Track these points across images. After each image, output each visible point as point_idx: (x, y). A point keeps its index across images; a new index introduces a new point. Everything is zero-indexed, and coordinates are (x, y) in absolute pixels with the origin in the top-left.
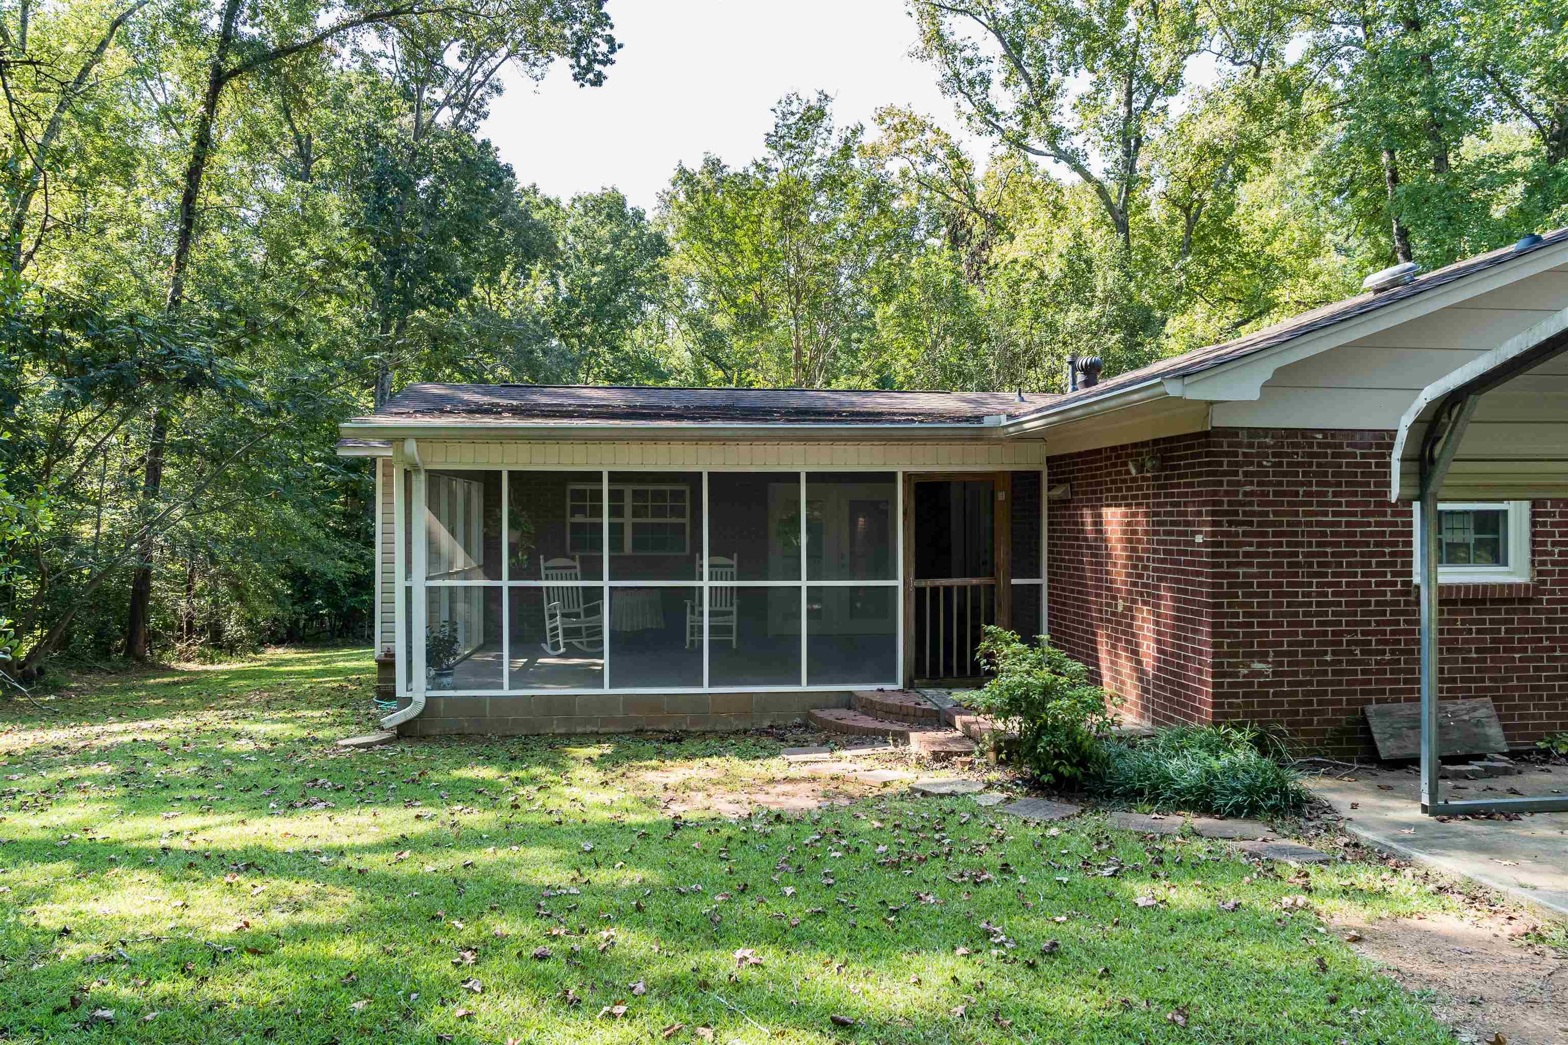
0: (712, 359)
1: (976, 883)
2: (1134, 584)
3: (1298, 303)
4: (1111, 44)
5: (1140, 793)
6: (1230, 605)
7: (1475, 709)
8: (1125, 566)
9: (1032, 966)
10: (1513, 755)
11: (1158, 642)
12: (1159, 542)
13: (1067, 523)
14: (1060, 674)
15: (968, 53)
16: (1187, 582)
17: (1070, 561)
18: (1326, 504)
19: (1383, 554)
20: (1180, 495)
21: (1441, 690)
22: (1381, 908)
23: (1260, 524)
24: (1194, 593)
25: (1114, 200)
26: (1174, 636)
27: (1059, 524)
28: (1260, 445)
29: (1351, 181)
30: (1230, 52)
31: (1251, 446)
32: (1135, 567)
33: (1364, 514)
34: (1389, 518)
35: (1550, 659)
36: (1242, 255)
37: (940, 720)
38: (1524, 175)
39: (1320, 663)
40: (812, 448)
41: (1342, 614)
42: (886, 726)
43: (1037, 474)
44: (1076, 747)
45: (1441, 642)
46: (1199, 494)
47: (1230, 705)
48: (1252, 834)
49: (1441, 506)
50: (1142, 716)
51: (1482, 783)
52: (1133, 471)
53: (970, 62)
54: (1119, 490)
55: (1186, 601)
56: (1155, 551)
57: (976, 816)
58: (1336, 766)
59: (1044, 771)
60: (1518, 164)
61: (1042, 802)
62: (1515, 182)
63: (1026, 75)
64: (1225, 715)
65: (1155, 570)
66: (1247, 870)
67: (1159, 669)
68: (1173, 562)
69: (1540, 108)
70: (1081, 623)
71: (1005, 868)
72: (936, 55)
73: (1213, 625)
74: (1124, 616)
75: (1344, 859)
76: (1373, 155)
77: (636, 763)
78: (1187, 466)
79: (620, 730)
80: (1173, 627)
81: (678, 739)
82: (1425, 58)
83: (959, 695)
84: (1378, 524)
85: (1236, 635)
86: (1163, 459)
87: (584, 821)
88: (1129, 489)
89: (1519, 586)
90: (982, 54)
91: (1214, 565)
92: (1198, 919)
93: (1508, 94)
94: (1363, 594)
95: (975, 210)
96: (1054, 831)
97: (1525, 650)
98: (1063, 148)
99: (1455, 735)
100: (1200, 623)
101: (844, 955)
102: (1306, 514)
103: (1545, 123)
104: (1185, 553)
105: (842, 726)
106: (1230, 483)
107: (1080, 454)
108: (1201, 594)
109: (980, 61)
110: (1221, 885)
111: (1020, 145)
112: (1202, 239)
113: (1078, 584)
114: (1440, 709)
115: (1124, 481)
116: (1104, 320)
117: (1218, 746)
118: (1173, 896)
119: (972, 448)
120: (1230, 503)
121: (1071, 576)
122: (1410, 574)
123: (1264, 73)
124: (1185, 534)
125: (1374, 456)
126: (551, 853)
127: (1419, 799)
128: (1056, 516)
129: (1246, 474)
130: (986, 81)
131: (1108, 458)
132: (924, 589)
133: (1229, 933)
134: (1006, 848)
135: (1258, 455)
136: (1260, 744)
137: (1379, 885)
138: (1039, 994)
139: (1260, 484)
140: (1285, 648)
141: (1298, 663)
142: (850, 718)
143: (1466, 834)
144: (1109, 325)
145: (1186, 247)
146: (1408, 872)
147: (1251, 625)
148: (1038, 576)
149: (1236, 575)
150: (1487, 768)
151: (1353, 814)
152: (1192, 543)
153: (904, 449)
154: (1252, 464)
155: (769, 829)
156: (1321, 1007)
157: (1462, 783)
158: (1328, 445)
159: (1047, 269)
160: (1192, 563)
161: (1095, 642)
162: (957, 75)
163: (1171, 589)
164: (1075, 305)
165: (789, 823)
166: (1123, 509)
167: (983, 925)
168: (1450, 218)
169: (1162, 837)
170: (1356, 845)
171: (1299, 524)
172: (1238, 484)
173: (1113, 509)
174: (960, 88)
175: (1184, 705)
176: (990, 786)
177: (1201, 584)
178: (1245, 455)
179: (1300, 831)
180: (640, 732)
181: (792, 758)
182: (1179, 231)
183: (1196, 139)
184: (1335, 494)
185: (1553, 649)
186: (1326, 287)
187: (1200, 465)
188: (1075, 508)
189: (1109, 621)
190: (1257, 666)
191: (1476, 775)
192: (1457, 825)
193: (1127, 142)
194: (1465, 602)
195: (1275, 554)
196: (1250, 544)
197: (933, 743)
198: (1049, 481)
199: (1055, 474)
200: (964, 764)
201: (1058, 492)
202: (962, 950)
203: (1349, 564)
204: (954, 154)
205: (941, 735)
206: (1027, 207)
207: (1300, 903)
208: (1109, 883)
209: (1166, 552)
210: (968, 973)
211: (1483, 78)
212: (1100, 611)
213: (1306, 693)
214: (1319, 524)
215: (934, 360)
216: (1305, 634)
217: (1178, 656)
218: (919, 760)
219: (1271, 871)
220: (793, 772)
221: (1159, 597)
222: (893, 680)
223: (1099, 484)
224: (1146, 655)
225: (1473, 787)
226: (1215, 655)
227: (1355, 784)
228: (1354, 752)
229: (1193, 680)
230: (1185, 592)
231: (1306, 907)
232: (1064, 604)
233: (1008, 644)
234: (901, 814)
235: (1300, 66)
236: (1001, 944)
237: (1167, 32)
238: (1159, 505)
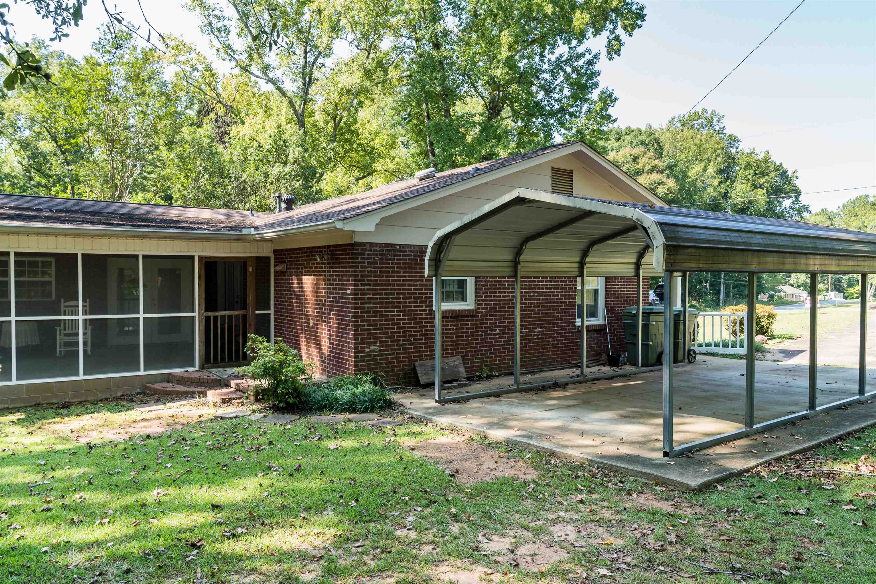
0: (38, 170)
1: (259, 450)
2: (318, 313)
3: (386, 171)
4: (296, 24)
5: (325, 407)
6: (362, 321)
7: (455, 361)
8: (314, 304)
9: (291, 475)
10: (468, 379)
11: (330, 339)
12: (330, 293)
13: (284, 283)
14: (287, 356)
15: (217, 13)
16: (343, 311)
17: (286, 302)
18: (401, 276)
19: (422, 298)
20: (340, 271)
21: (443, 354)
22: (421, 438)
23: (374, 285)
24: (346, 316)
25: (297, 108)
26: (337, 336)
27: (280, 283)
28: (375, 250)
29: (410, 115)
30: (356, 43)
31: (370, 250)
32: (318, 304)
33: (415, 281)
34: (424, 283)
35: (481, 339)
36: (360, 145)
37: (223, 384)
38: (480, 124)
39: (398, 345)
40: (146, 242)
41: (406, 324)
42: (192, 389)
43: (268, 259)
44: (296, 389)
45: (443, 334)
46: (349, 271)
47: (362, 366)
48: (372, 418)
49: (443, 278)
50: (322, 374)
51: (457, 390)
52: (319, 260)
53: (219, 18)
54: (311, 268)
55: (342, 320)
56: (328, 297)
57: (250, 425)
58: (404, 389)
59: (280, 402)
60: (477, 119)
61: (281, 416)
62: (475, 127)
63: (251, 32)
64: (359, 370)
65: (328, 306)
66: (371, 431)
67: (330, 352)
68: (336, 302)
69: (486, 94)
70: (292, 332)
71: (271, 443)
72: (198, 9)
73: (355, 330)
74: (313, 327)
75: (408, 423)
76: (419, 104)
77: (44, 421)
78: (343, 259)
79: (23, 405)
80: (337, 332)
81: (66, 406)
82: (441, 63)
83: (230, 371)
84: (420, 285)
85: (364, 334)
86: (332, 255)
87: (30, 452)
88: (316, 268)
89: (470, 310)
90: (225, 14)
91: (355, 303)
92: (355, 450)
93: (473, 86)
94: (415, 315)
95: (220, 102)
96: (289, 426)
97: (472, 336)
98: (270, 76)
99: (447, 372)
100: (349, 330)
101: (207, 485)
102: (392, 281)
103: (487, 101)
104: (342, 298)
105: (167, 391)
106: (362, 267)
107: (290, 250)
108: (349, 316)
109: (224, 19)
110: (362, 438)
111: (247, 71)
112: (342, 134)
113: (290, 313)
114: (443, 362)
115: (314, 264)
116: (293, 173)
117: (357, 384)
118: (344, 444)
119: (235, 244)
120: (362, 276)
121: (287, 309)
122: (432, 306)
123: (372, 56)
124: (342, 289)
125: (419, 256)
126: (19, 468)
127: (434, 398)
128: (278, 279)
129: (368, 263)
130: (227, 31)
131: (306, 253)
132: (210, 317)
133: (367, 453)
134: (268, 436)
135: (373, 254)
136: (375, 381)
137: (420, 430)
138: (296, 484)
139: (374, 267)
140: (384, 339)
141: (389, 346)
142: (170, 387)
143: (451, 409)
144: (295, 176)
145: (333, 138)
146: (431, 424)
147: (370, 330)
148: (269, 309)
149: (364, 308)
150: (459, 384)
151: (411, 406)
152: (345, 294)
153: (199, 244)
154: (371, 258)
155: (145, 442)
156: (401, 471)
157: (450, 391)
158: (401, 251)
159: (262, 142)
160: (345, 303)
161: (299, 341)
162: (210, 24)
163: (335, 315)
164: (278, 164)
165: (155, 438)
166: (313, 277)
167: (268, 464)
168: (450, 140)
169: (336, 424)
170: (412, 418)
171: (389, 285)
172: (365, 267)
173: (308, 277)
174: (212, 32)
175: (342, 367)
176: (254, 411)
177: (349, 312)
178: (368, 254)
179: (391, 415)
180: (38, 405)
181: (142, 409)
182: (330, 128)
183: (340, 85)
184: (404, 272)
185: (482, 335)
186: (398, 164)
187: (349, 258)
188: (289, 276)
189: (305, 330)
190: (373, 348)
191: (455, 387)
192: (447, 406)
193: (304, 79)
194: (452, 317)
195: (380, 299)
196: (370, 294)
197: (221, 395)
198: (275, 262)
199: (277, 259)
200: (239, 403)
201: (280, 268)
202: (260, 474)
203: (409, 302)
204: (209, 69)
205: (224, 391)
206: (249, 105)
207: (392, 440)
208: (317, 443)
209: (333, 298)
210: (265, 482)
211: (464, 76)
212: (301, 326)
213: (392, 358)
214: (397, 285)
215: (198, 188)
216: (392, 333)
217: (339, 345)
218: (215, 404)
219: (381, 430)
220: (146, 416)
221: (330, 318)
222: (193, 365)
223: (301, 264)
224: (323, 345)
225: (454, 391)
226: (355, 344)
227: (411, 395)
228: (411, 382)
229: (346, 355)
230: (342, 316)
231: (395, 441)
232: (283, 323)
233: (261, 344)
234: (212, 428)
235: (387, 54)
236: (276, 470)
237: (326, 26)
238: (330, 276)
